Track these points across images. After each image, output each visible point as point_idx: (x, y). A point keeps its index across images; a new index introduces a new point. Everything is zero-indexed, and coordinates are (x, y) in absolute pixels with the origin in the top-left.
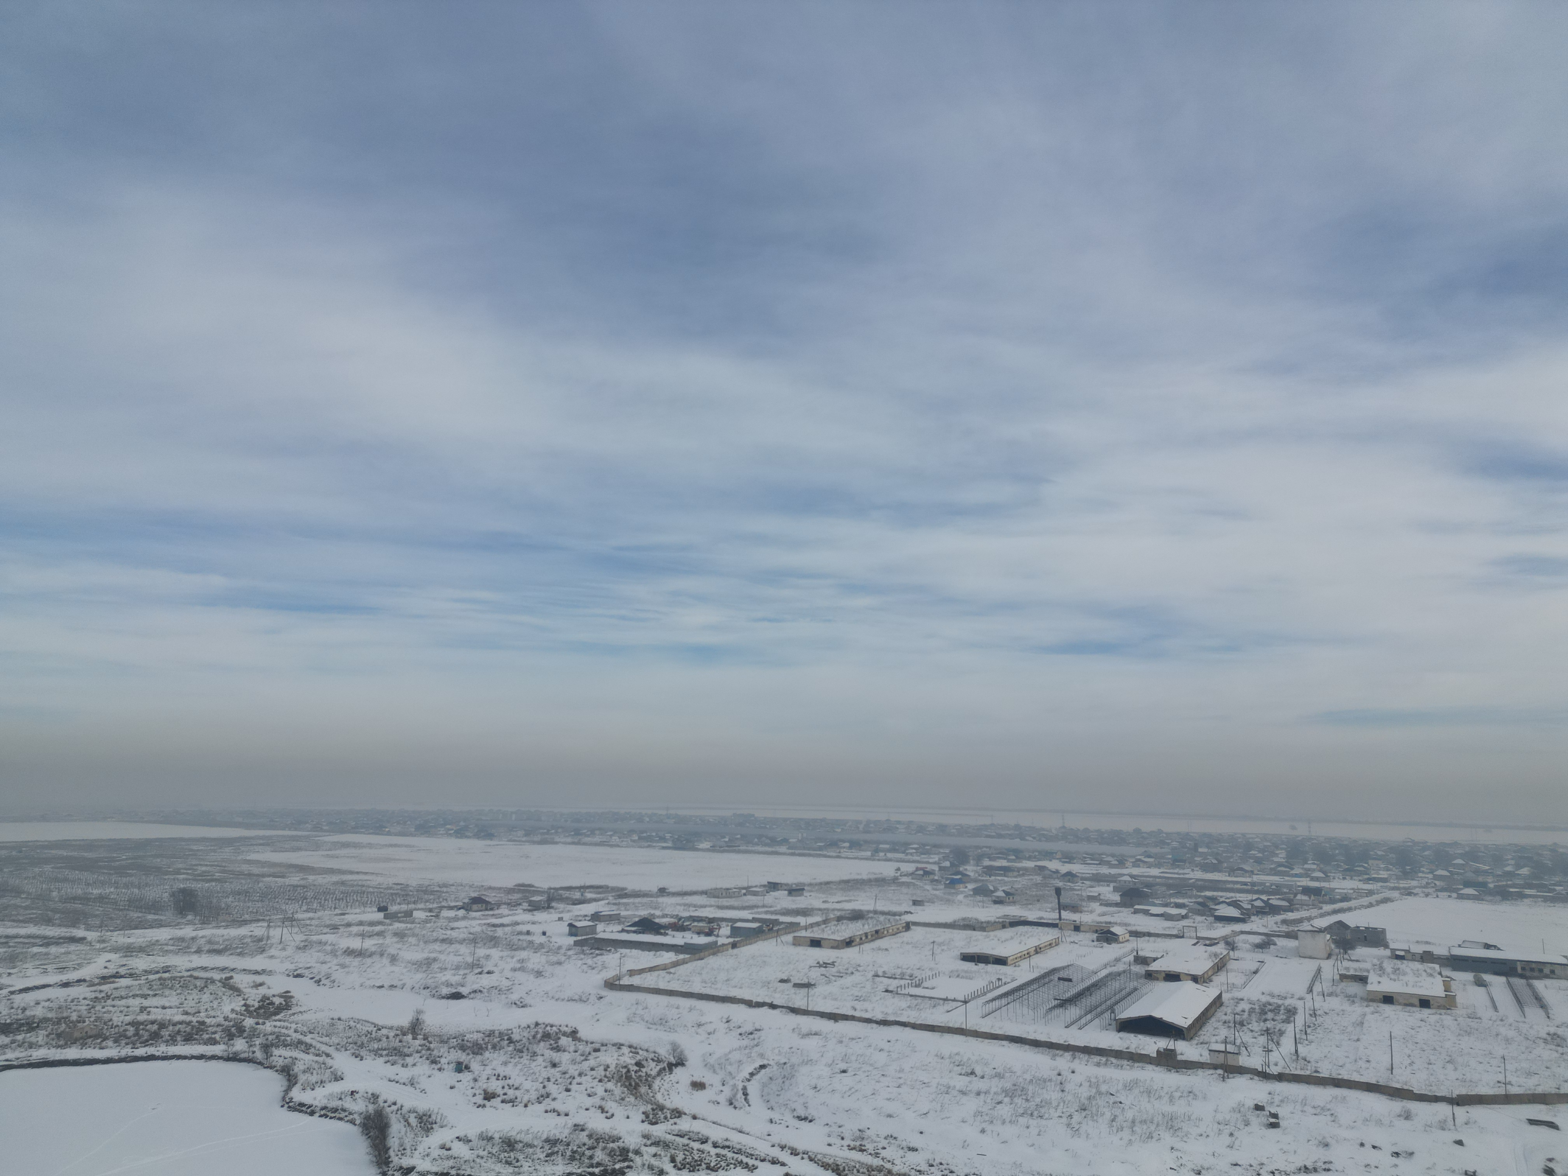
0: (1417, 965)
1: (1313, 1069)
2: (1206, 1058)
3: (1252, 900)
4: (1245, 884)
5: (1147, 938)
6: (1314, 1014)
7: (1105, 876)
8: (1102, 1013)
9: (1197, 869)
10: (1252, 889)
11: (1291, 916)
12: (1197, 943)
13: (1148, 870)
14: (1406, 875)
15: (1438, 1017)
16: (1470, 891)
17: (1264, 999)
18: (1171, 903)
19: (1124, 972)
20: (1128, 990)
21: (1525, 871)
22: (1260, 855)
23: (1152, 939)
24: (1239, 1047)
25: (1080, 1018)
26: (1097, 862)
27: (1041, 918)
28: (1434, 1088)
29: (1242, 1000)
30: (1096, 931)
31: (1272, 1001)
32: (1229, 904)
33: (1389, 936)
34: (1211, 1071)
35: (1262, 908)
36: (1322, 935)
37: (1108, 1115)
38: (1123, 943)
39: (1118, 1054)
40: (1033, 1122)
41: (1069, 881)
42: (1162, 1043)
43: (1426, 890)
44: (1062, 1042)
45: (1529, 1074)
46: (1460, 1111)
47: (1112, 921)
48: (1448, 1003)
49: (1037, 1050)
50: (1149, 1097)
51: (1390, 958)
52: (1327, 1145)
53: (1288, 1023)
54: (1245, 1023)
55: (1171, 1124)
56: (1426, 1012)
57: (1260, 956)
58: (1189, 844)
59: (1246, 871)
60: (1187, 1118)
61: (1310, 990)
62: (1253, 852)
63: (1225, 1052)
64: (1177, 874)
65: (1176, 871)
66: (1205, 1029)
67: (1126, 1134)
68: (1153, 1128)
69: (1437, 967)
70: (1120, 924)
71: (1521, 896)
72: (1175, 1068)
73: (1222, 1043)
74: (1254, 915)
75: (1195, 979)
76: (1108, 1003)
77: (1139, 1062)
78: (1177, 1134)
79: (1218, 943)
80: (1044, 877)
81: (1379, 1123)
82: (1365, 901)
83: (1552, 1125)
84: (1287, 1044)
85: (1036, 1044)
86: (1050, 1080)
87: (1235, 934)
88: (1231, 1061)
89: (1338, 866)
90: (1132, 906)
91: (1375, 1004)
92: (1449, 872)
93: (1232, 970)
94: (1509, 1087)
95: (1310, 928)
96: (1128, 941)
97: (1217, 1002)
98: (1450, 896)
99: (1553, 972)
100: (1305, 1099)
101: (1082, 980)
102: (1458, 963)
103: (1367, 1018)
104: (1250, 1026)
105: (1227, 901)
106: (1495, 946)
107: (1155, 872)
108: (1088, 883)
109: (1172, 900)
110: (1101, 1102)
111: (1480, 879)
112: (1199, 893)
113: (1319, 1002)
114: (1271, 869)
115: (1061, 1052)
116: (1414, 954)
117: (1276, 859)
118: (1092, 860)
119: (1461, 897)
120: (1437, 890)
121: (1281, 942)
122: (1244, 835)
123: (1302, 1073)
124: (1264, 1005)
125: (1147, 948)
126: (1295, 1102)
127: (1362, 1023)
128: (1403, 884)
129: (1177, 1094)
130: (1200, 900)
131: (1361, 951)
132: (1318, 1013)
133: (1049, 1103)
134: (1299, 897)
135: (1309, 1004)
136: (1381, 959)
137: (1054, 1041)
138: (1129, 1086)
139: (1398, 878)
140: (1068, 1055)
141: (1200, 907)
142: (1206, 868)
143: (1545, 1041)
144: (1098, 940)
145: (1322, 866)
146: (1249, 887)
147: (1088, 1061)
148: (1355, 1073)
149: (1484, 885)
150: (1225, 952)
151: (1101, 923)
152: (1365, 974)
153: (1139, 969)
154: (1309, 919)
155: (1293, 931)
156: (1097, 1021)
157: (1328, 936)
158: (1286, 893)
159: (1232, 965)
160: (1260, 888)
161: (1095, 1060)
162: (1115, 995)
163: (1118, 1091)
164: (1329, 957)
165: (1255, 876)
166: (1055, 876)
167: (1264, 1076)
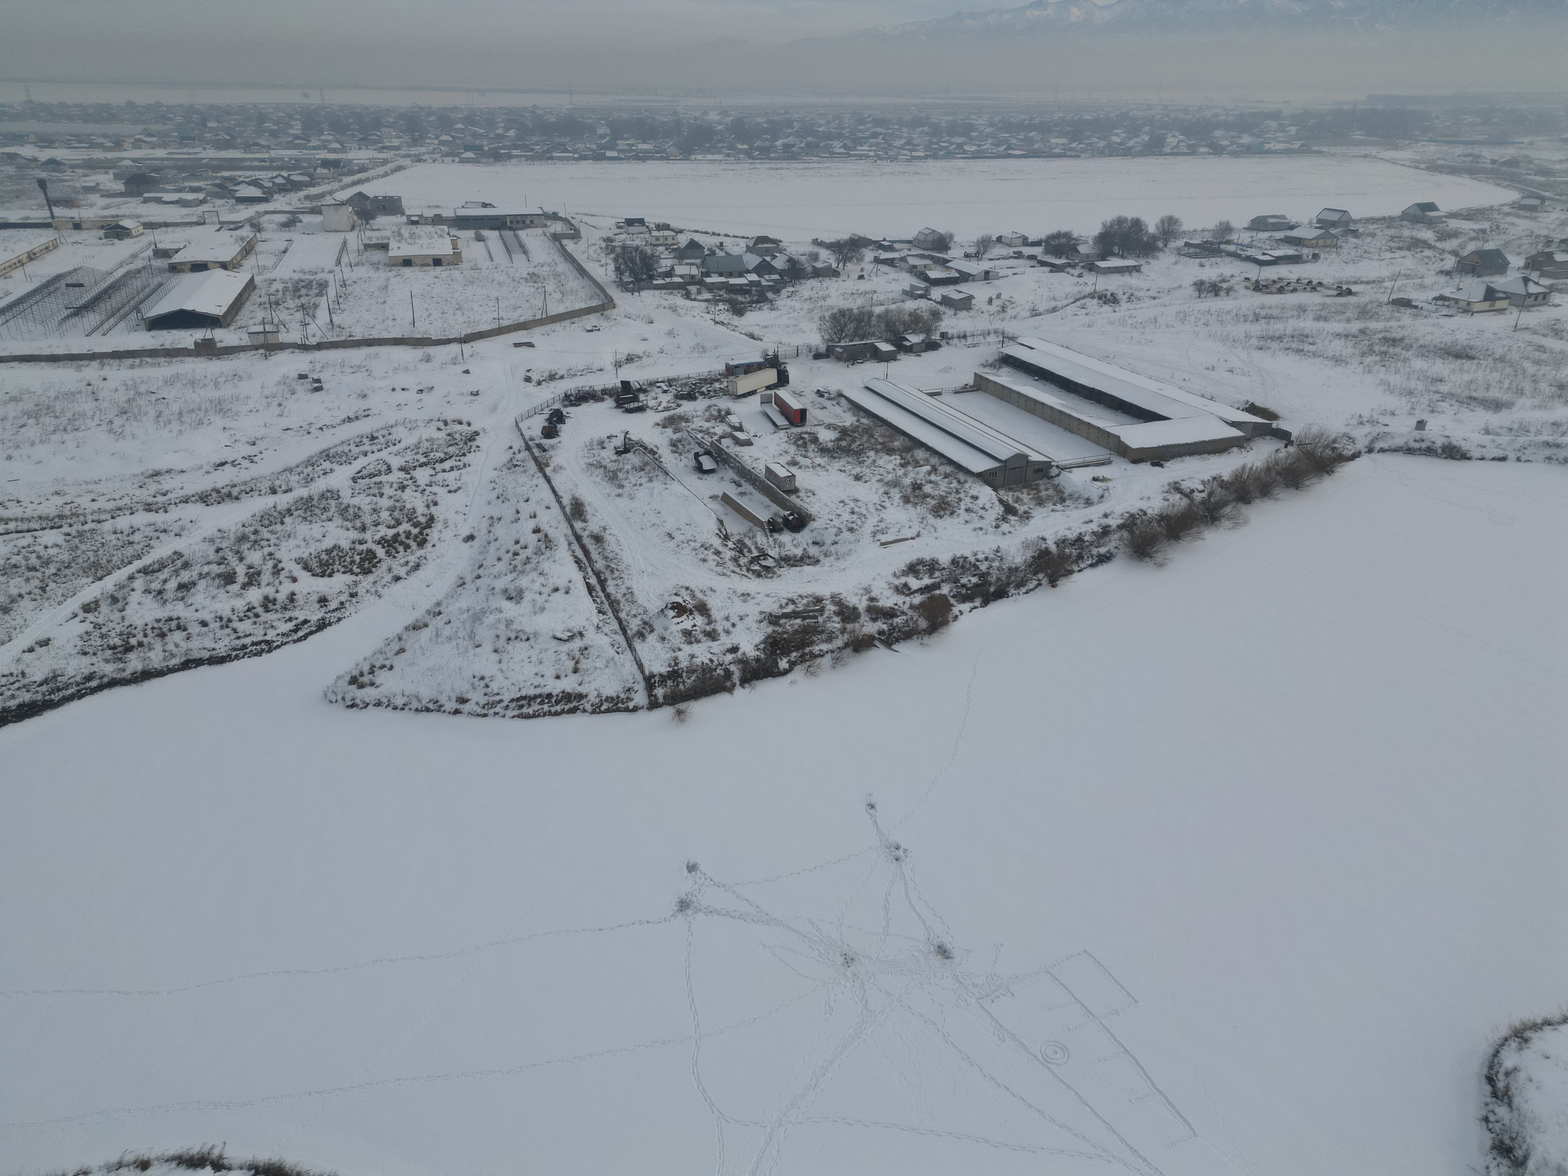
0: (429, 228)
1: (348, 334)
2: (246, 340)
3: (273, 178)
4: (263, 160)
5: (165, 229)
6: (344, 285)
7: (100, 161)
8: (127, 315)
9: (209, 146)
10: (271, 165)
11: (313, 191)
12: (221, 228)
13: (152, 151)
14: (416, 142)
15: (448, 272)
16: (469, 155)
17: (296, 277)
18: (185, 187)
19: (144, 268)
20: (152, 287)
21: (512, 133)
22: (275, 127)
23: (170, 229)
24: (277, 325)
25: (102, 324)
26: (87, 145)
27: (27, 218)
28: (447, 333)
29: (275, 280)
30: (102, 227)
31: (304, 277)
32: (249, 184)
33: (404, 203)
34: (253, 353)
35: (283, 185)
36: (344, 207)
37: (152, 413)
38: (137, 237)
39: (153, 353)
40: (67, 437)
41: (54, 171)
42: (199, 334)
43: (433, 156)
44: (85, 352)
45: (515, 308)
46: (466, 347)
47: (120, 214)
48: (456, 259)
49: (56, 365)
50: (193, 387)
51: (407, 224)
52: (365, 396)
53: (322, 296)
54: (280, 302)
55: (220, 407)
56: (439, 269)
57: (286, 235)
58: (196, 118)
59: (263, 146)
60: (235, 399)
61: (338, 262)
62: (267, 125)
63: (265, 332)
64: (188, 154)
65: (186, 150)
66: (241, 314)
67: (175, 426)
68: (202, 414)
69: (446, 228)
70: (129, 217)
71: (510, 157)
72: (215, 355)
73: (260, 324)
74: (276, 193)
75: (224, 266)
76: (132, 303)
77: (177, 357)
78: (227, 414)
79: (243, 226)
80: (19, 167)
81: (406, 369)
82: (381, 170)
83: (530, 345)
84: (322, 316)
85: (53, 359)
86: (80, 392)
87: (260, 214)
88: (271, 340)
89: (354, 135)
90: (139, 194)
91: (396, 268)
92: (452, 137)
93: (262, 253)
94: (501, 321)
95: (333, 202)
96: (142, 234)
97: (250, 286)
98: (453, 161)
99: (532, 222)
100: (343, 361)
101: (96, 283)
102: (462, 222)
103: (390, 281)
104: (285, 304)
105: (247, 180)
106: (490, 205)
107: (160, 153)
108: (80, 171)
109: (186, 184)
110: (142, 402)
111: (478, 142)
112: (214, 175)
113: (348, 273)
114: (288, 142)
115: (87, 362)
116: (426, 219)
117: (292, 131)
118: (79, 142)
119: (463, 161)
120: (442, 156)
121: (306, 219)
122: (255, 105)
123: (338, 339)
124: (297, 283)
125: (166, 239)
126: (334, 366)
127: (387, 287)
128: (414, 151)
129: (222, 380)
130: (217, 181)
131: (382, 220)
132: (347, 283)
133: (83, 415)
134: (319, 170)
135: (339, 276)
136: (399, 225)
137: (75, 352)
138: (170, 382)
139: (409, 146)
140: (95, 364)
141: (217, 190)
142: (219, 145)
143: (526, 280)
144: (106, 237)
145: (338, 136)
146: (268, 164)
147: (120, 366)
148: (384, 332)
149: (480, 148)
150: (251, 235)
151: (106, 217)
152: (386, 241)
153: (162, 263)
154: (331, 193)
155: (317, 206)
156: (122, 324)
157: (350, 209)
158: (305, 168)
159: (260, 247)
160: (279, 164)
161: (128, 363)
162: (138, 293)
163: (159, 388)
164: (353, 228)
165: (272, 152)
166: (33, 165)
167: (304, 348)
